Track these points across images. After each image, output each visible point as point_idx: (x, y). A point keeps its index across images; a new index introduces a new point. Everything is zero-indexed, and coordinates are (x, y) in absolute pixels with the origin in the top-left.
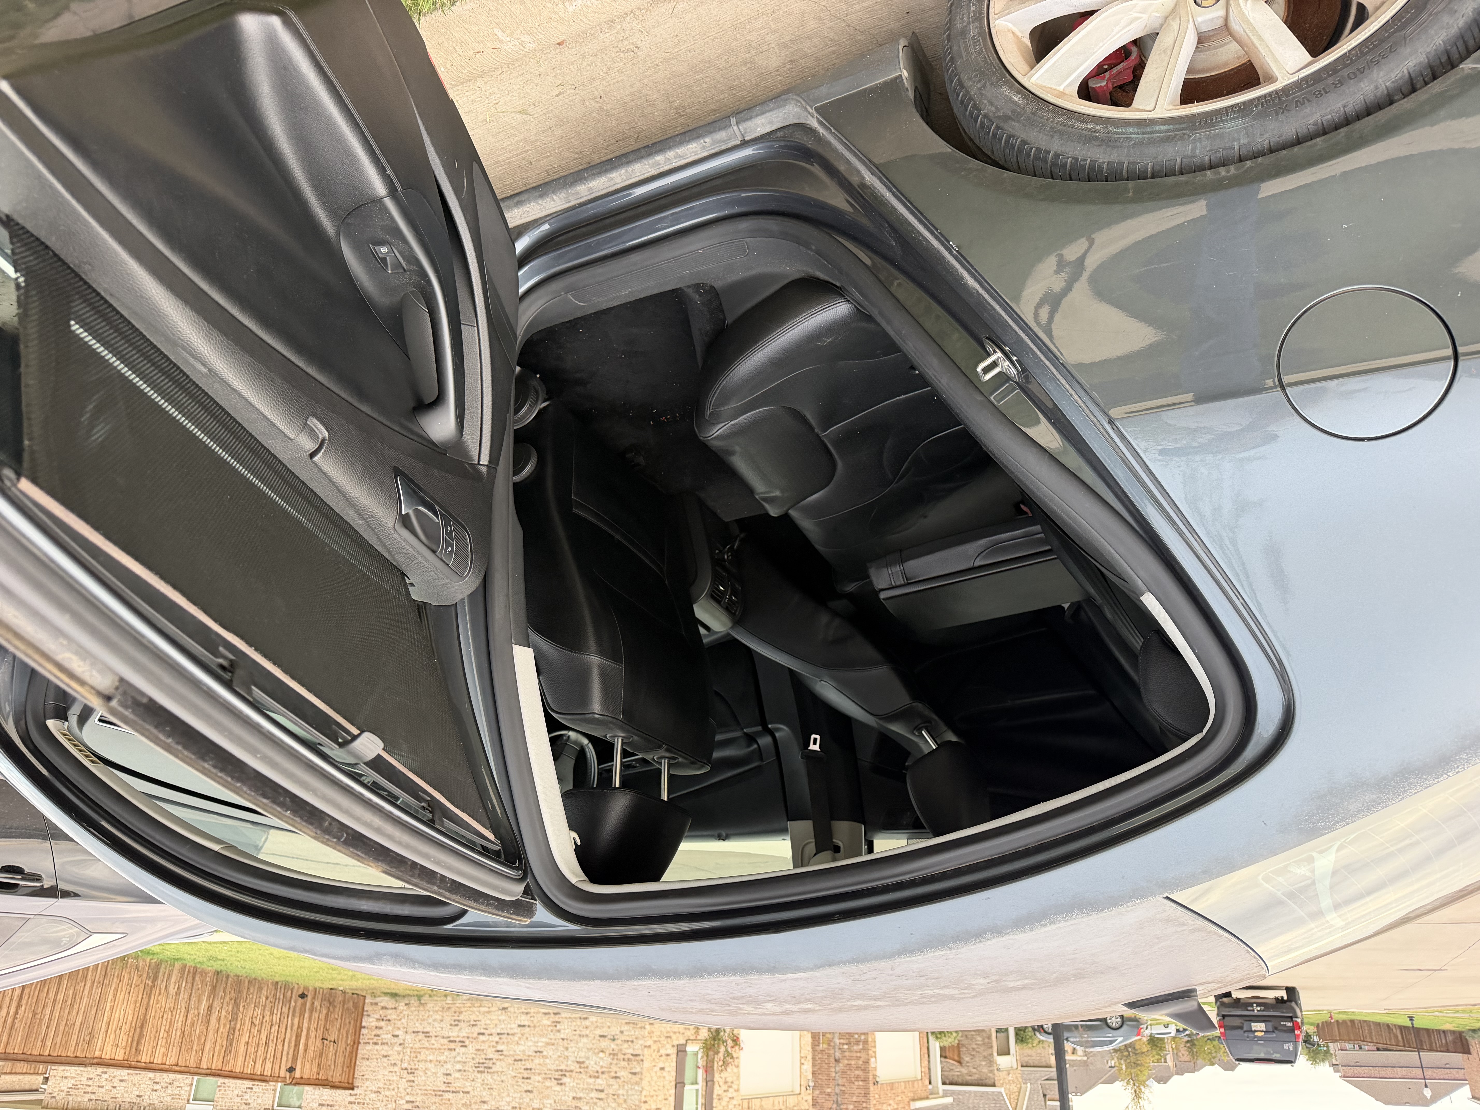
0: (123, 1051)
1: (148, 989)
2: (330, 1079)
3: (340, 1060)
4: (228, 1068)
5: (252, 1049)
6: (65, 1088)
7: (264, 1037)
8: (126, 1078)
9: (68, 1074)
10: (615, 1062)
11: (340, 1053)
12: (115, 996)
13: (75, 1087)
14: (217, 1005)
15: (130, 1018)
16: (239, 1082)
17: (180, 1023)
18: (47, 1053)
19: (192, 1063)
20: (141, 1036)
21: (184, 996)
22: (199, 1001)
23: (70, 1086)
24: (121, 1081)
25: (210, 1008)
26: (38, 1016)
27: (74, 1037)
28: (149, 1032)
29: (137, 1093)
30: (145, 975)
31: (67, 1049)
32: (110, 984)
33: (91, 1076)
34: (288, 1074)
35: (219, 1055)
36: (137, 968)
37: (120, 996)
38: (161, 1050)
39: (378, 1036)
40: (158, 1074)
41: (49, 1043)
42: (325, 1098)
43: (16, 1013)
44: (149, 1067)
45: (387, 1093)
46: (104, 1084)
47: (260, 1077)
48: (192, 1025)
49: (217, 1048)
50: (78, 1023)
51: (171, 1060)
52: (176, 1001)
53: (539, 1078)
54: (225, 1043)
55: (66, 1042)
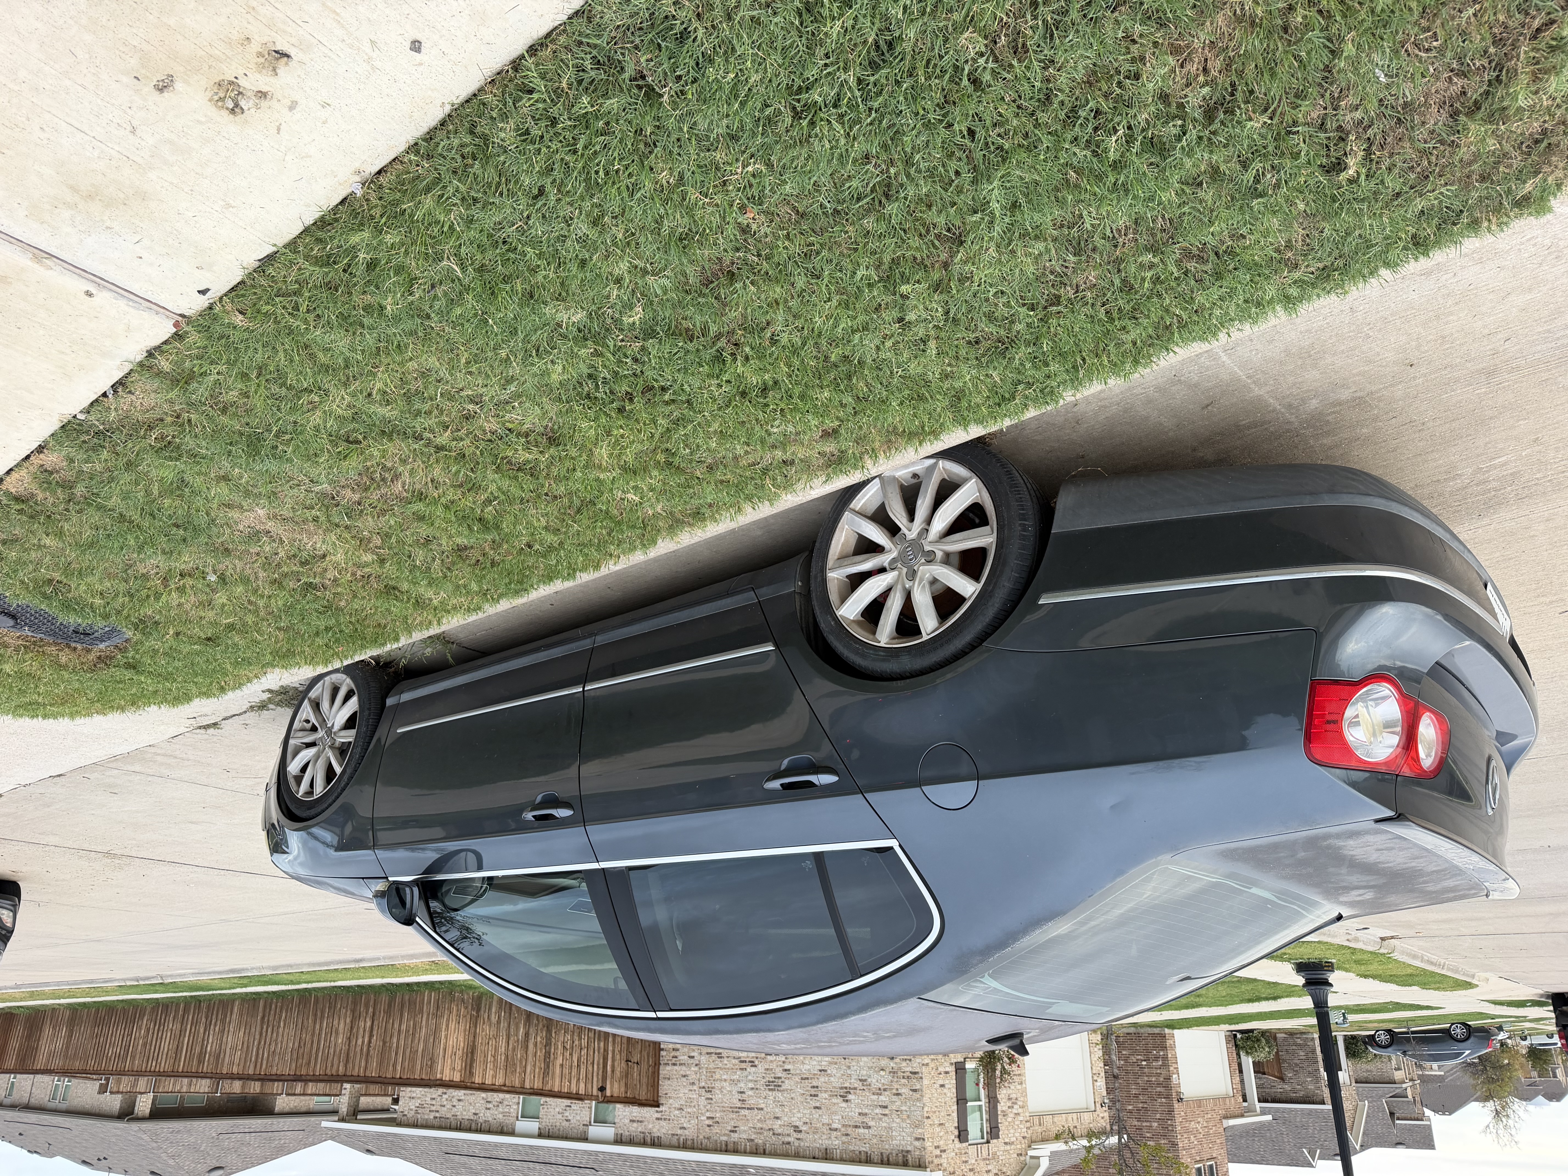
0: (459, 1074)
1: (474, 1019)
2: (637, 1097)
3: (644, 1080)
4: (548, 1087)
5: (566, 1071)
6: (413, 1107)
7: (575, 1059)
8: (463, 1098)
9: (414, 1095)
10: (895, 1080)
11: (643, 1073)
12: (447, 1026)
13: (421, 1106)
14: (532, 1031)
15: (462, 1045)
16: (559, 1100)
17: (503, 1049)
18: (398, 1076)
19: (517, 1084)
20: (472, 1061)
21: (504, 1024)
22: (518, 1029)
23: (417, 1105)
24: (459, 1100)
25: (527, 1035)
26: (388, 1045)
27: (419, 1062)
28: (479, 1057)
29: (474, 1111)
30: (470, 1007)
31: (413, 1073)
32: (442, 1016)
33: (434, 1096)
34: (600, 1094)
35: (539, 1077)
36: (463, 1000)
37: (452, 1026)
38: (490, 1073)
39: (676, 1057)
40: (490, 1094)
41: (399, 1068)
42: (635, 1114)
43: (370, 1042)
44: (482, 1088)
45: (689, 1110)
46: (445, 1103)
47: (576, 1096)
48: (514, 1049)
49: (537, 1070)
50: (420, 1050)
51: (499, 1081)
52: (498, 1028)
53: (825, 1095)
54: (543, 1066)
55: (413, 1067)
